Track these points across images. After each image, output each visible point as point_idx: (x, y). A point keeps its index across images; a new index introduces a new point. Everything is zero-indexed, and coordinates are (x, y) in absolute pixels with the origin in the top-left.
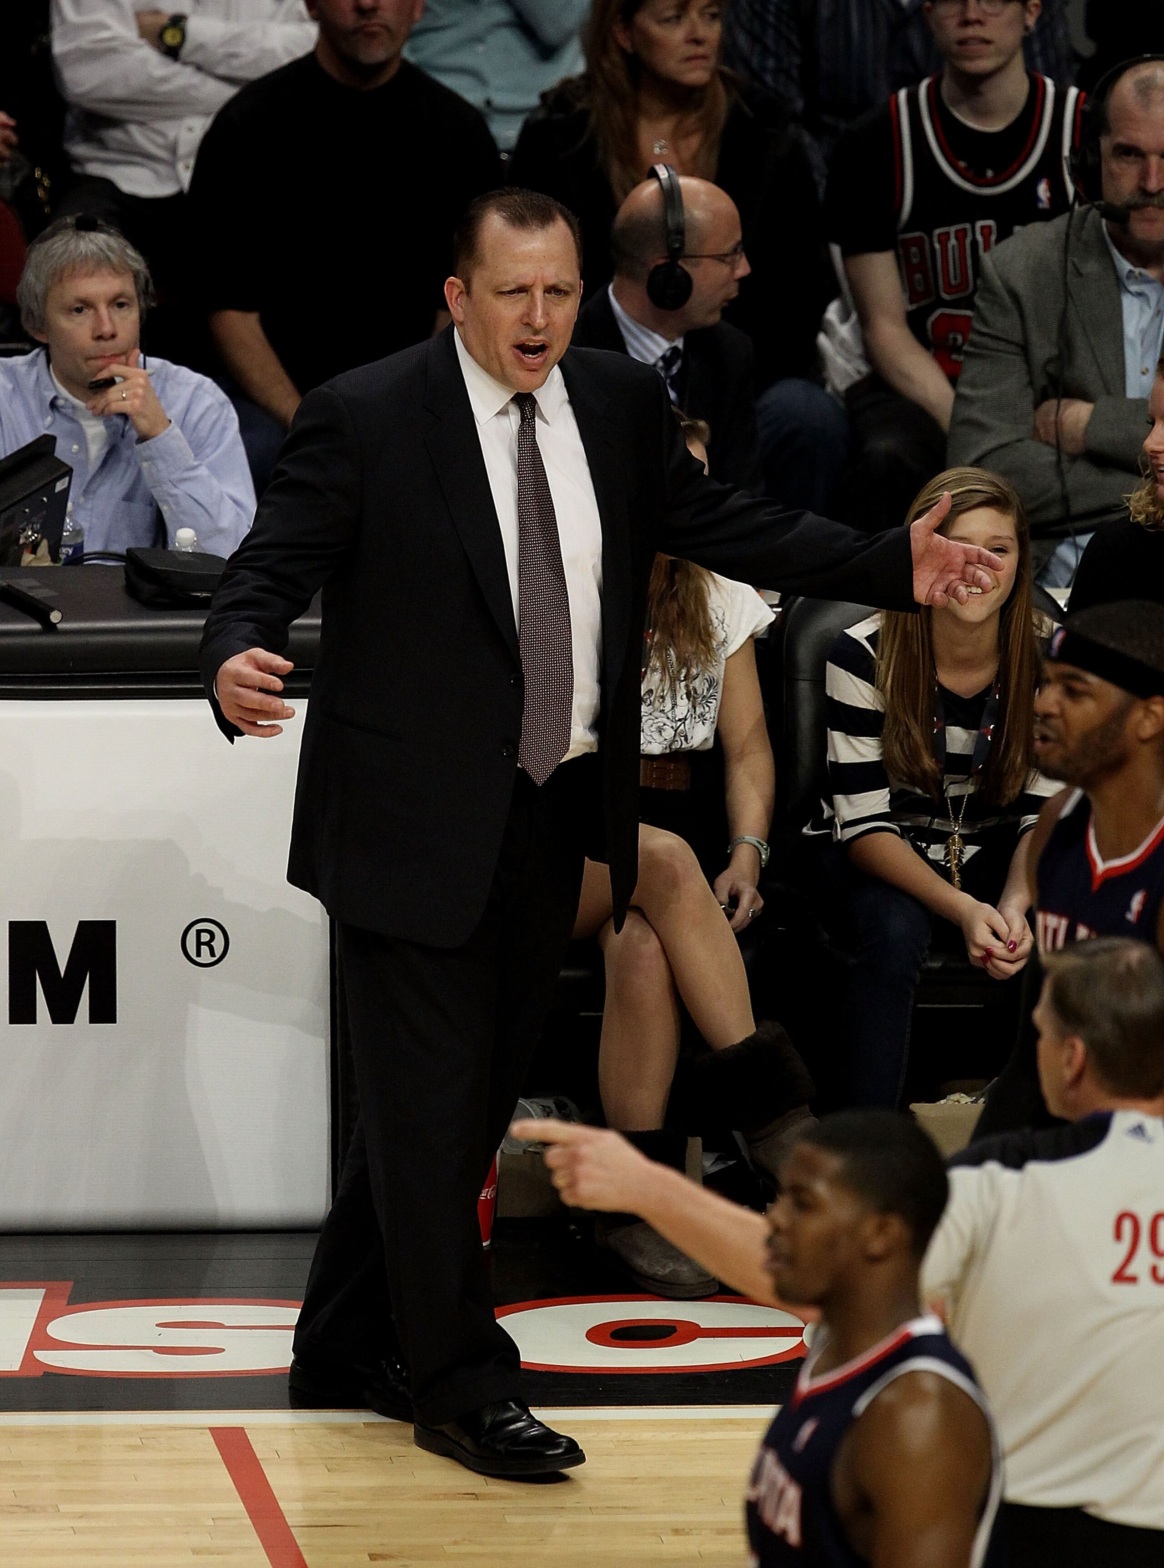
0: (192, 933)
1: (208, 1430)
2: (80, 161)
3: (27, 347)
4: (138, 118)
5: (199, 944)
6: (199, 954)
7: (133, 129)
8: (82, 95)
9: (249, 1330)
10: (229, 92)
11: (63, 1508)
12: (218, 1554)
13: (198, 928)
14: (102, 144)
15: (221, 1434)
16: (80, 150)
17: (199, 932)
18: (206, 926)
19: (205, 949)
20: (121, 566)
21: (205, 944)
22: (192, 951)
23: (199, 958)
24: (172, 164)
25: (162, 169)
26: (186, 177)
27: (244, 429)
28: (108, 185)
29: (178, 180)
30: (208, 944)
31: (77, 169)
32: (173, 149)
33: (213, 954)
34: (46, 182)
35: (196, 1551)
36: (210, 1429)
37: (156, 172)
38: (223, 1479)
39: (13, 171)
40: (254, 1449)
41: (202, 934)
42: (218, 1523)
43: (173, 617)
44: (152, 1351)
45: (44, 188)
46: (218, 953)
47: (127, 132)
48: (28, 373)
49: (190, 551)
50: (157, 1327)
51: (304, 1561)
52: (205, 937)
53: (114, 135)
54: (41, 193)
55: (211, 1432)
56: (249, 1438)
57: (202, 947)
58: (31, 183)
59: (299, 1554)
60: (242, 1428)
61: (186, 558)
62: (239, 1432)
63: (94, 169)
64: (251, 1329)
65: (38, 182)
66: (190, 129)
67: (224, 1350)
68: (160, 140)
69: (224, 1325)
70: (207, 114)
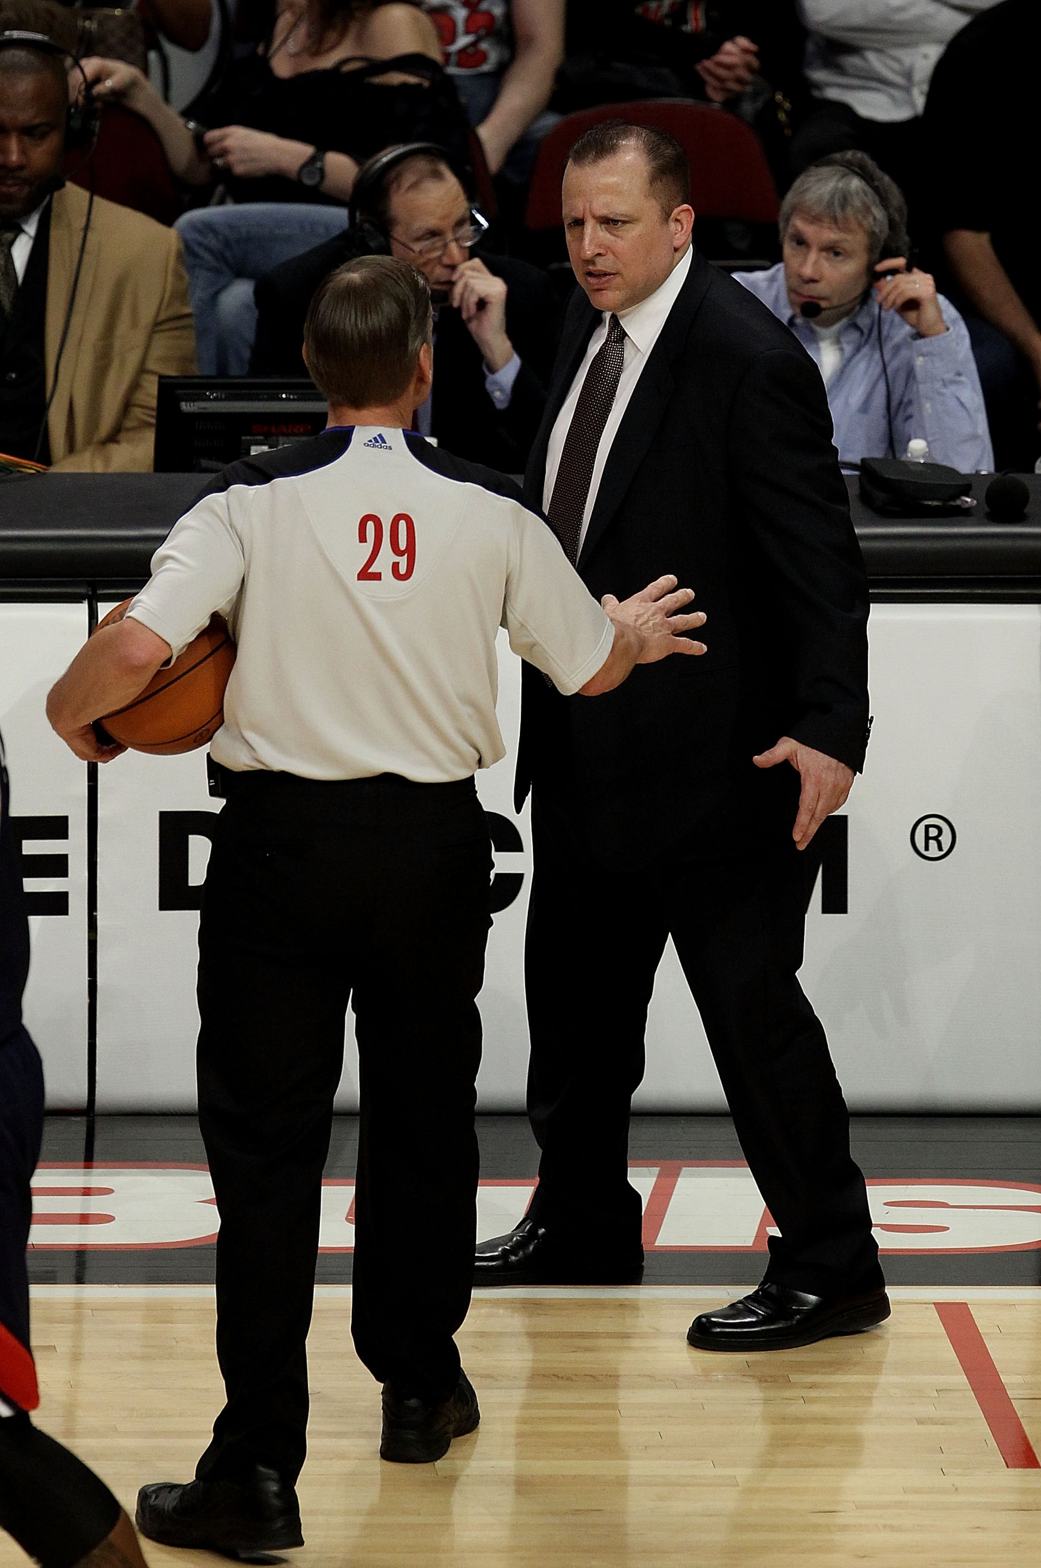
0: (921, 829)
1: (933, 1305)
2: (819, 86)
3: (767, 263)
4: (876, 45)
5: (927, 838)
6: (927, 849)
7: (871, 56)
8: (825, 23)
9: (972, 1210)
10: (961, 21)
11: (793, 1378)
12: (942, 1424)
13: (927, 824)
14: (841, 70)
15: (944, 1309)
16: (819, 75)
17: (927, 827)
18: (931, 821)
19: (933, 844)
20: (856, 475)
21: (933, 838)
22: (921, 845)
23: (927, 852)
24: (907, 90)
25: (897, 93)
26: (920, 102)
27: (975, 344)
28: (846, 110)
29: (912, 104)
30: (936, 838)
31: (816, 93)
32: (908, 75)
33: (940, 849)
34: (787, 105)
35: (920, 1422)
36: (934, 1304)
37: (892, 98)
38: (947, 1352)
39: (755, 95)
40: (977, 1324)
41: (931, 829)
42: (942, 1394)
43: (904, 525)
44: (879, 1228)
45: (785, 111)
46: (946, 847)
47: (866, 60)
48: (769, 287)
49: (922, 461)
50: (885, 1206)
51: (1024, 1431)
52: (933, 832)
53: (852, 61)
54: (782, 116)
55: (935, 1307)
56: (972, 1313)
57: (931, 841)
58: (772, 106)
59: (1020, 1425)
60: (966, 1304)
61: (920, 468)
62: (962, 1307)
63: (832, 94)
64: (974, 1209)
65: (779, 106)
66: (925, 56)
67: (948, 1229)
68: (896, 66)
69: (948, 1204)
70: (939, 42)
